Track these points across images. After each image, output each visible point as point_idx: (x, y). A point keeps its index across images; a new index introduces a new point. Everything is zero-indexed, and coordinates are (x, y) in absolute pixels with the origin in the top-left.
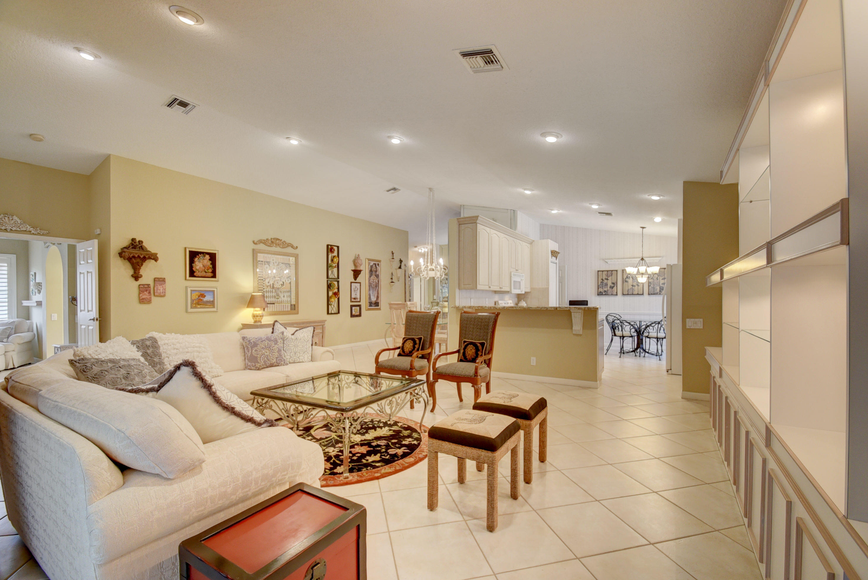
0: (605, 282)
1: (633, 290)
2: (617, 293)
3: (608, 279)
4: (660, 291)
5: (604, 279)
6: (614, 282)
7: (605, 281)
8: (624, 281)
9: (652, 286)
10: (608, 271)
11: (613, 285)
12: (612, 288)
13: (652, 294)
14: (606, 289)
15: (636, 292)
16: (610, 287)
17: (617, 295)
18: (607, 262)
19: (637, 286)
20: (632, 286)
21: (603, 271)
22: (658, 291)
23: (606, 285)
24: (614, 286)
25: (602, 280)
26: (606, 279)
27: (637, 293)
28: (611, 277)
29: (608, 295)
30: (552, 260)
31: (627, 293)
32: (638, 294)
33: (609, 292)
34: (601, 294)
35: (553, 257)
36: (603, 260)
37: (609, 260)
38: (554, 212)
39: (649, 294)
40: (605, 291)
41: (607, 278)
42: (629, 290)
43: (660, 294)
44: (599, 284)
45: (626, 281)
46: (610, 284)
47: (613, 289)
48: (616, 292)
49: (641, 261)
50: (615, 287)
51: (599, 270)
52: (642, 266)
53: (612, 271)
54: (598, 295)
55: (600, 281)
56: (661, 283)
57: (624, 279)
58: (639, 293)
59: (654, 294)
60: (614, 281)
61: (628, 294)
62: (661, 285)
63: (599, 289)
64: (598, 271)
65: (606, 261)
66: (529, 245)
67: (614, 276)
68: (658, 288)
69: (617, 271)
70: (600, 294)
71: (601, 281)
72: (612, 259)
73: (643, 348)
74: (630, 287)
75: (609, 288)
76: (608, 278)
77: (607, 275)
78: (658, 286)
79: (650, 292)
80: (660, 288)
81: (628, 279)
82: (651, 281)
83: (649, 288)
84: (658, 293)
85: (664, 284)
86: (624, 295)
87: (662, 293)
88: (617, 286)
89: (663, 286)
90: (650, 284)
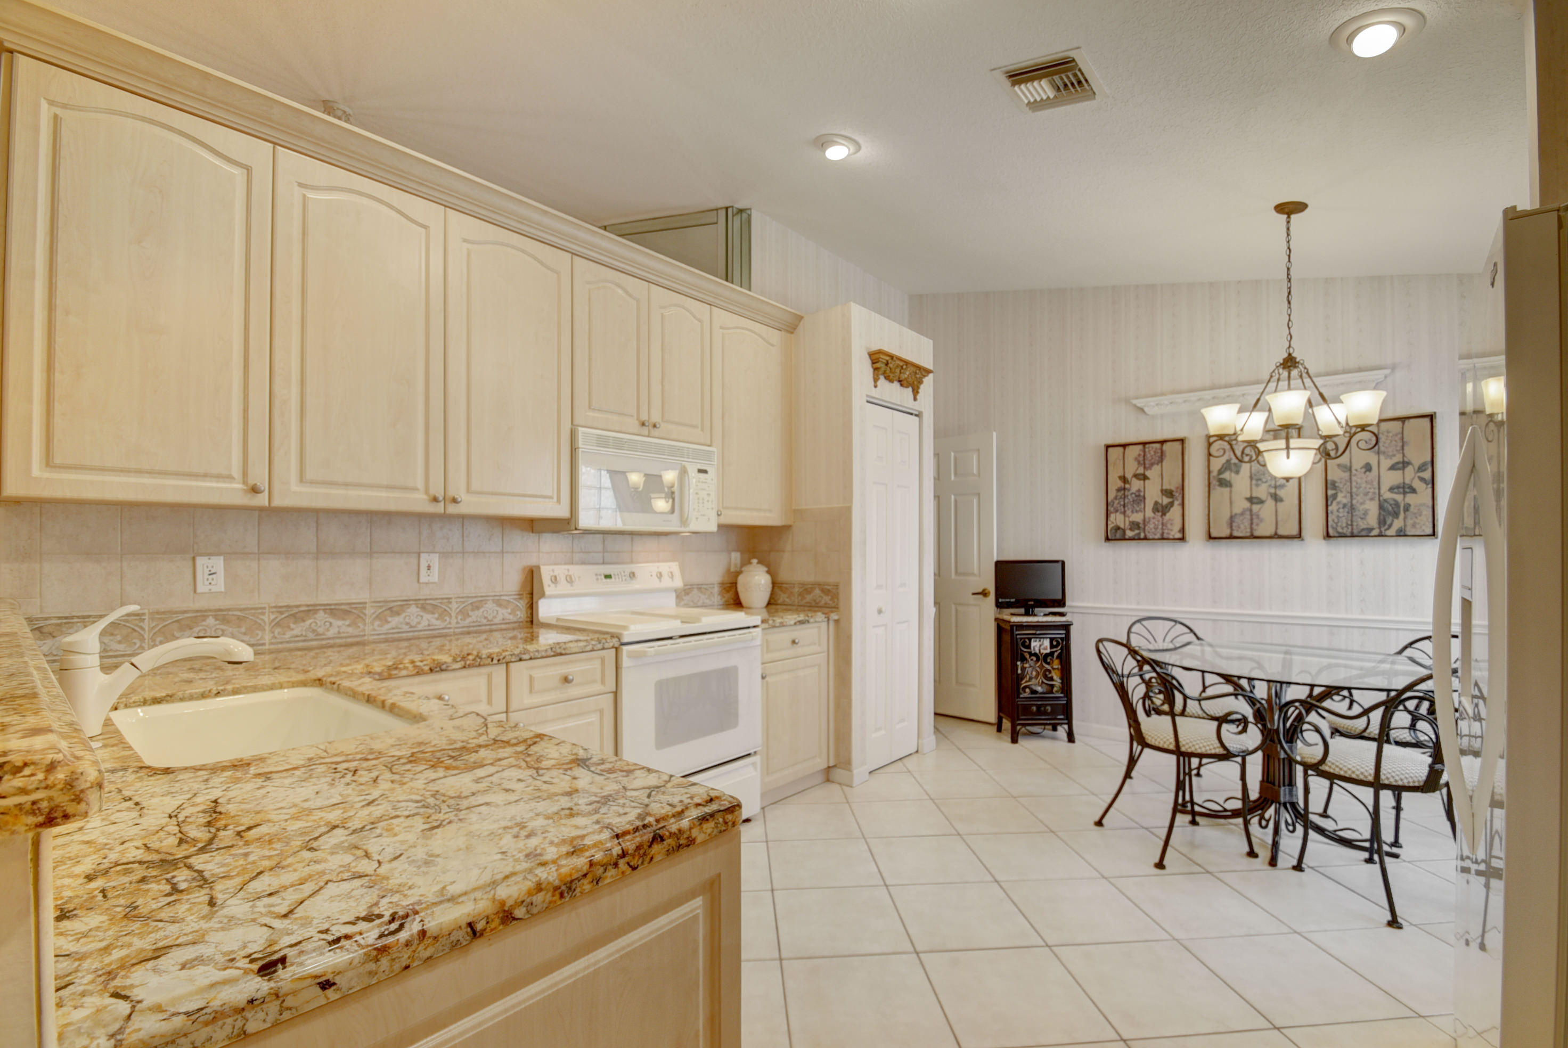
0: (1134, 489)
1: (1253, 518)
2: (1183, 530)
3: (1145, 478)
4: (1382, 522)
5: (1129, 476)
6: (1173, 488)
7: (1136, 485)
8: (1214, 482)
9: (1342, 498)
10: (1145, 444)
11: (1166, 501)
12: (1162, 510)
13: (1342, 535)
14: (1138, 517)
15: (1265, 528)
16: (1155, 510)
17: (1183, 539)
18: (1142, 410)
19: (1270, 503)
20: (1251, 500)
21: (1124, 446)
22: (1372, 520)
23: (1140, 498)
24: (1172, 504)
25: (1124, 479)
26: (1136, 476)
27: (1270, 531)
28: (1156, 468)
29: (1146, 539)
30: (875, 393)
31: (1226, 532)
32: (1276, 536)
33: (1151, 526)
34: (1118, 535)
35: (882, 381)
36: (1127, 401)
37: (1152, 401)
38: (837, 153)
39: (1328, 536)
40: (1135, 525)
41: (1141, 470)
42: (1237, 520)
43: (1380, 535)
44: (1111, 497)
45: (1224, 483)
46: (1153, 493)
47: (1168, 516)
48: (1178, 526)
49: (1284, 373)
50: (1176, 510)
51: (1110, 442)
52: (1289, 388)
53: (1163, 442)
54: (1107, 538)
55: (1115, 483)
56: (1384, 489)
57: (1214, 473)
58: (1281, 532)
59: (1353, 536)
60: (1174, 485)
61: (1231, 537)
62: (1387, 495)
63: (1112, 517)
64: (1108, 447)
65: (1139, 403)
66: (775, 336)
67: (1170, 465)
68: (1372, 508)
69: (1182, 441)
70: (1113, 536)
71: (1120, 484)
72: (1162, 394)
73: (1294, 805)
74: (1241, 505)
75: (1149, 513)
76: (1148, 473)
77: (1143, 461)
78: (1372, 499)
79: (1333, 528)
80: (1381, 507)
81: (1233, 475)
82: (1336, 479)
83: (1330, 508)
84: (1371, 530)
85: (1398, 487)
86: (1215, 538)
87: (1392, 531)
88: (1183, 504)
89: (1395, 500)
90: (1330, 492)
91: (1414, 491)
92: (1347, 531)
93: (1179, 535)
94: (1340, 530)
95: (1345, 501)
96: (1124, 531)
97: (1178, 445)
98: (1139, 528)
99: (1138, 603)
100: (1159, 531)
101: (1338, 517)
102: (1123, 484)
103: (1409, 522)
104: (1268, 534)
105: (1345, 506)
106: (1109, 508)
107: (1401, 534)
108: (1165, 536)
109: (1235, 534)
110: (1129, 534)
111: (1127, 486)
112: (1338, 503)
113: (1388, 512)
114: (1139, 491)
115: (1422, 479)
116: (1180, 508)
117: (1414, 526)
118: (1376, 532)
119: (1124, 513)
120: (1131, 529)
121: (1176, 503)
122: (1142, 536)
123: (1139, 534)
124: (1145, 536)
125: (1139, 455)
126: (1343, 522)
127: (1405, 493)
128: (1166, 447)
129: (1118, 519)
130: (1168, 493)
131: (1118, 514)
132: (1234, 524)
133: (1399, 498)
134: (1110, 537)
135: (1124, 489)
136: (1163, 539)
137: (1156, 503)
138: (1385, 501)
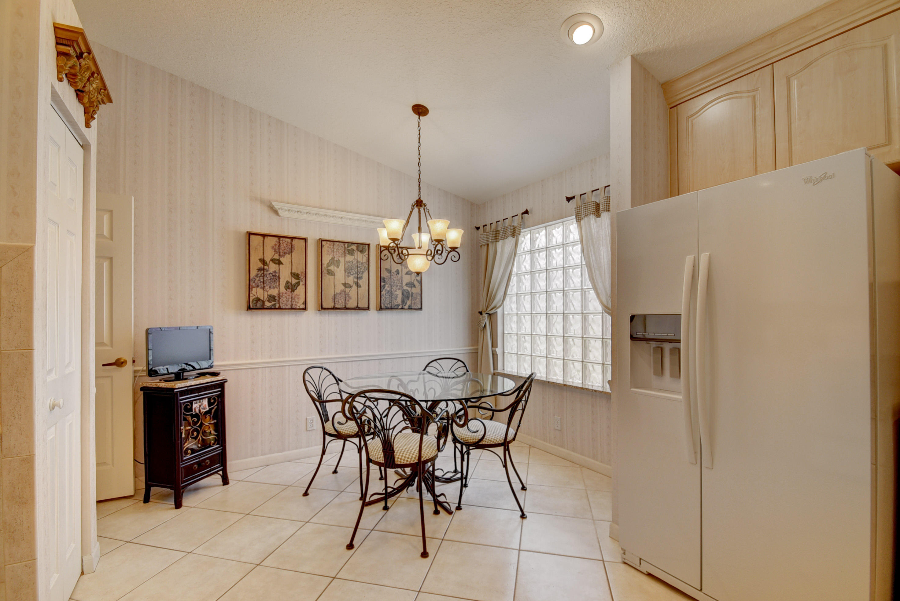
0: (271, 270)
1: (346, 296)
2: (305, 303)
3: (279, 263)
4: (403, 302)
5: (267, 259)
6: (298, 272)
7: (273, 267)
8: (324, 272)
9: (387, 288)
10: (279, 237)
11: (294, 281)
12: (291, 288)
13: (387, 309)
14: (274, 292)
15: (352, 303)
16: (287, 287)
17: (305, 309)
18: (276, 212)
19: (354, 287)
20: (344, 285)
21: (264, 236)
22: (399, 300)
23: (276, 277)
24: (298, 284)
25: (263, 261)
26: (273, 260)
27: (355, 305)
28: (288, 256)
29: (280, 308)
31: (331, 305)
32: (358, 308)
33: (283, 300)
34: (259, 304)
36: (265, 202)
37: (283, 208)
39: (381, 308)
40: (272, 298)
41: (276, 257)
42: (338, 297)
43: (402, 309)
44: (252, 275)
45: (330, 273)
46: (285, 276)
47: (296, 292)
48: (303, 300)
49: (416, 210)
50: (301, 288)
51: (251, 230)
53: (292, 238)
54: (249, 308)
55: (256, 264)
56: (404, 284)
57: (325, 266)
58: (360, 306)
59: (391, 309)
60: (299, 270)
61: (334, 308)
62: (406, 288)
63: (254, 291)
64: (250, 234)
65: (275, 207)
67: (297, 255)
68: (399, 293)
69: (304, 239)
70: (254, 305)
71: (260, 265)
72: (292, 204)
74: (340, 287)
75: (282, 289)
76: (282, 259)
77: (277, 250)
78: (399, 289)
79: (383, 304)
80: (403, 294)
81: (335, 268)
82: (385, 277)
83: (382, 293)
84: (399, 305)
85: (409, 284)
86: (325, 309)
87: (406, 307)
88: (306, 285)
89: (408, 290)
90: (382, 284)
91: (414, 286)
92: (389, 306)
93: (303, 306)
94: (386, 305)
95: (388, 289)
96: (263, 302)
97: (303, 242)
98: (275, 300)
99: (271, 357)
100: (290, 303)
101: (385, 298)
102: (262, 266)
103: (413, 302)
104: (353, 307)
105: (388, 292)
106: (251, 283)
107: (410, 308)
108: (294, 307)
109: (337, 306)
110: (268, 304)
111: (266, 267)
112: (386, 290)
113: (406, 296)
114: (275, 272)
115: (417, 281)
116: (304, 287)
117: (414, 304)
118: (400, 307)
119: (264, 288)
120: (269, 301)
121: (301, 283)
122: (277, 306)
123: (275, 305)
124: (280, 306)
125: (275, 245)
126: (388, 301)
127: (411, 287)
128: (295, 242)
129: (258, 293)
130: (295, 275)
131: (258, 289)
132: (336, 300)
133: (409, 289)
134: (251, 306)
135: (264, 269)
136: (292, 309)
137: (287, 282)
138: (404, 290)
